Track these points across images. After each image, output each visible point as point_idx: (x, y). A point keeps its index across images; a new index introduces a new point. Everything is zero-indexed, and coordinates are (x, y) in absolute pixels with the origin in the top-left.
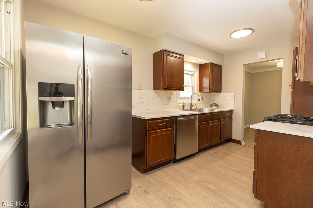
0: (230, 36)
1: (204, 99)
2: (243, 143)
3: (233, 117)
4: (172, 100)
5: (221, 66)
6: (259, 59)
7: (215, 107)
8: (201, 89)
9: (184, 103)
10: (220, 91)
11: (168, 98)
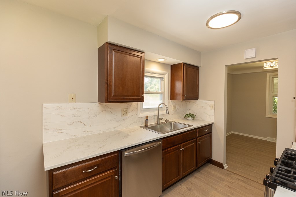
0: (207, 25)
1: (177, 108)
2: (226, 166)
3: (214, 132)
4: (129, 114)
5: (198, 67)
6: (245, 59)
7: (190, 118)
8: (173, 97)
9: (147, 117)
10: (197, 98)
11: (123, 111)
